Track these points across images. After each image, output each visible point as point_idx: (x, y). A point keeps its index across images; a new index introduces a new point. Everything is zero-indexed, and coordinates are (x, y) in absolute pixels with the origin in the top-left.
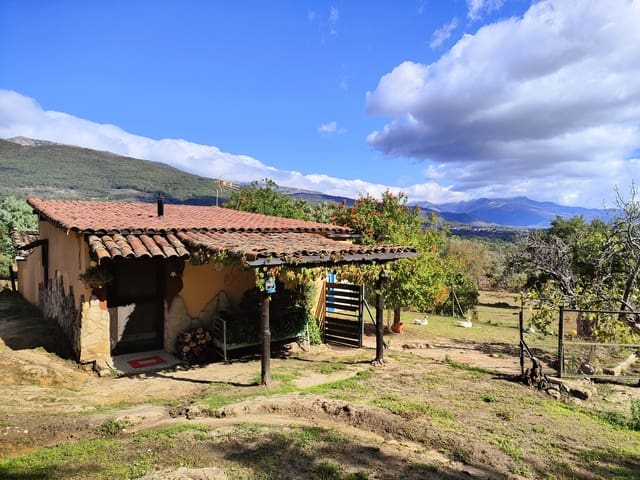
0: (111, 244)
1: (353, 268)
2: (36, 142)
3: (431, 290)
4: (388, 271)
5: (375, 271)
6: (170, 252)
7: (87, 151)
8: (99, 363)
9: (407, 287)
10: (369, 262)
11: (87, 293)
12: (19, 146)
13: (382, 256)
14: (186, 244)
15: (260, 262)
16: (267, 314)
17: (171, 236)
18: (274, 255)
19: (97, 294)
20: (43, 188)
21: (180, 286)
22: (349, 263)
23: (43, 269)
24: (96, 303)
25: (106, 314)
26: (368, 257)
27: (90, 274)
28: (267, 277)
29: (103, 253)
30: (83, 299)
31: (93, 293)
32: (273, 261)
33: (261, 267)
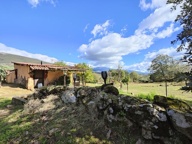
0: (35, 67)
1: (79, 72)
2: (7, 54)
3: (91, 78)
4: (85, 73)
5: (83, 72)
6: (46, 69)
7: (19, 56)
8: (32, 89)
9: (87, 77)
10: (82, 71)
11: (29, 76)
12: (2, 54)
13: (84, 70)
14: (49, 68)
15: (64, 69)
16: (65, 78)
17: (46, 67)
18: (66, 68)
19: (31, 77)
20: (8, 64)
21: (47, 76)
22: (79, 71)
23: (15, 75)
24: (31, 78)
25: (33, 81)
26: (81, 70)
27: (30, 73)
28: (65, 72)
29: (33, 69)
30: (28, 78)
31: (30, 77)
32: (66, 70)
33: (64, 70)
